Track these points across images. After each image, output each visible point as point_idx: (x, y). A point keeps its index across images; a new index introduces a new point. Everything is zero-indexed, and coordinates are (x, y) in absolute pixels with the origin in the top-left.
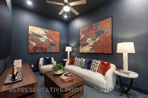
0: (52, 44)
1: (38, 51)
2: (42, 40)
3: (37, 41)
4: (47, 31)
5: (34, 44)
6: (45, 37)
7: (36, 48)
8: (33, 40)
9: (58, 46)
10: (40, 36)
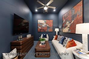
0: (48, 27)
1: (42, 31)
2: (43, 26)
3: (41, 26)
4: (46, 21)
5: (40, 28)
6: (45, 24)
7: (41, 30)
8: (39, 26)
9: (51, 28)
10: (42, 24)
